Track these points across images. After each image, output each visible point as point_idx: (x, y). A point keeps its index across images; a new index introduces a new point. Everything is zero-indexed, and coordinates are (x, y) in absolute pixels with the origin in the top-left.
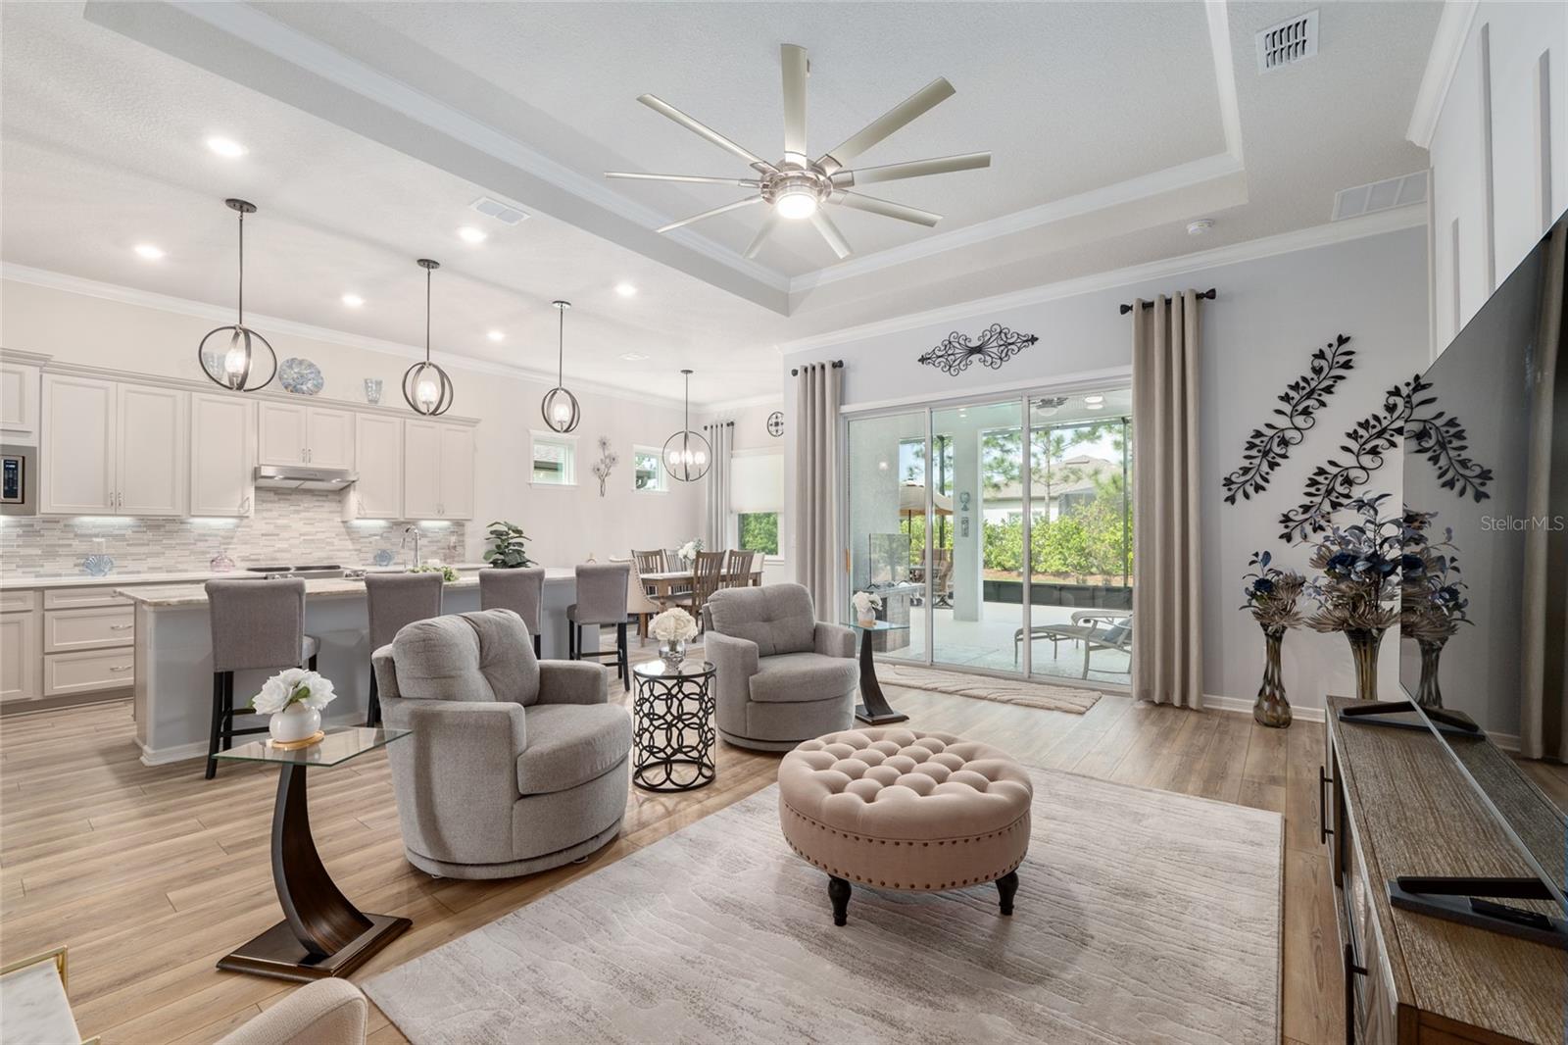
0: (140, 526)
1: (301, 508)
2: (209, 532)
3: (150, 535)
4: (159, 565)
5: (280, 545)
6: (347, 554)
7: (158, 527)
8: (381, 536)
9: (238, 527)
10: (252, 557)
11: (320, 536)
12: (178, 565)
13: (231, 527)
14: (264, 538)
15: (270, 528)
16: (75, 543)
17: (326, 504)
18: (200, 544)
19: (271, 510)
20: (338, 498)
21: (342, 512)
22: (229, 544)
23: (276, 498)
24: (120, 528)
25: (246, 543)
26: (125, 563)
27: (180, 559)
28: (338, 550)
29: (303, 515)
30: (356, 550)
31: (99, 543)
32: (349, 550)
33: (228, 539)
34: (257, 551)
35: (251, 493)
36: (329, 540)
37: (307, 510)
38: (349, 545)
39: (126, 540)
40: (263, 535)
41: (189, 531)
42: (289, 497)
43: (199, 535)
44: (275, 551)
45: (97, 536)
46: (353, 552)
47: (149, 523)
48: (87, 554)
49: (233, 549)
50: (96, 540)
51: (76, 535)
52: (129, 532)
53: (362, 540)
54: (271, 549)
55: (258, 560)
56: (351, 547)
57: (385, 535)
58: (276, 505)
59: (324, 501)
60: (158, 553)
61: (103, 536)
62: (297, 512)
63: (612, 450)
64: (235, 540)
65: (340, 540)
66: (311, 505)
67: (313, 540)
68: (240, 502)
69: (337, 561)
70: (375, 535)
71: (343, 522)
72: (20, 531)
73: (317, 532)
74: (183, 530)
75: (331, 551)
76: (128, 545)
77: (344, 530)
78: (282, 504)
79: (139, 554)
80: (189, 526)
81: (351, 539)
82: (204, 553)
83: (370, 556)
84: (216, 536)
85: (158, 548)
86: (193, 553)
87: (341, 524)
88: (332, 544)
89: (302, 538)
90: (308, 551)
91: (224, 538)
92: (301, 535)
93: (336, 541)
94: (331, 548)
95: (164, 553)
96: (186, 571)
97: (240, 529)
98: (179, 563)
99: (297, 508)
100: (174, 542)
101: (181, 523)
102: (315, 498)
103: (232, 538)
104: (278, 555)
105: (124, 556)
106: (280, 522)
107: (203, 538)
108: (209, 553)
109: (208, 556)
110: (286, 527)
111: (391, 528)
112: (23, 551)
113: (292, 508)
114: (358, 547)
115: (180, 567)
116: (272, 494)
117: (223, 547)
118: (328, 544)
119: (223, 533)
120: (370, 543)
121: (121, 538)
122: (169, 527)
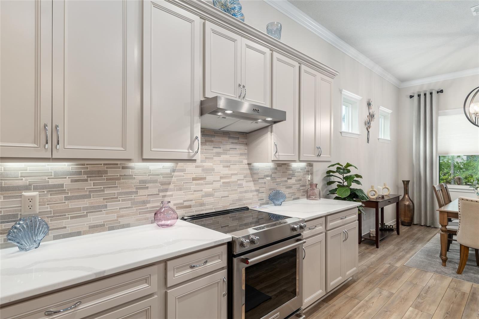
0: (80, 173)
2: (149, 178)
3: (90, 185)
4: (100, 222)
5: (208, 189)
6: (249, 195)
7: (99, 173)
8: (271, 176)
9: (174, 171)
10: (186, 204)
11: (234, 178)
12: (120, 220)
13: (168, 171)
14: (194, 182)
15: (199, 172)
17: (238, 147)
18: (141, 192)
20: (245, 141)
21: (248, 155)
22: (166, 190)
24: (57, 175)
25: (180, 189)
26: (64, 222)
27: (123, 212)
28: (246, 192)
29: (224, 157)
30: (257, 191)
31: (31, 199)
32: (251, 191)
33: (166, 185)
35: (198, 133)
36: (239, 182)
37: (225, 152)
38: (251, 186)
39: (63, 192)
40: (194, 179)
41: (130, 177)
42: (213, 139)
43: (142, 182)
44: (203, 196)
45: (27, 188)
46: (255, 193)
47: (90, 168)
48: (15, 216)
49: (172, 196)
50: (26, 194)
52: (66, 182)
53: (260, 181)
54: (199, 194)
55: (190, 207)
56: (253, 188)
57: (273, 175)
59: (236, 143)
60: (99, 207)
61: (36, 189)
62: (218, 154)
63: (373, 110)
64: (171, 186)
65: (246, 182)
67: (229, 182)
68: (188, 143)
69: (245, 202)
70: (267, 176)
71: (248, 164)
73: (232, 174)
74: (125, 177)
75: (241, 192)
76: (67, 198)
77: (249, 171)
79: (79, 209)
80: (129, 172)
81: (253, 181)
82: (144, 203)
83: (265, 196)
84: (155, 181)
85: (96, 200)
86: (135, 203)
87: (247, 166)
88: (240, 186)
89: (222, 181)
90: (226, 194)
91: (163, 184)
92: (221, 178)
93: (244, 183)
94: (242, 190)
95: (106, 206)
97: (176, 174)
98: (122, 216)
100: (116, 192)
101: (123, 168)
102: (231, 141)
103: (169, 184)
104: (206, 200)
105: (60, 214)
106: (208, 164)
107: (143, 185)
108: (149, 202)
109: (148, 205)
110: (210, 171)
111: (276, 169)
114: (258, 188)
115: (123, 221)
117: (161, 194)
118: (240, 185)
119: (161, 179)
120: (265, 183)
121: (58, 189)
122: (111, 173)
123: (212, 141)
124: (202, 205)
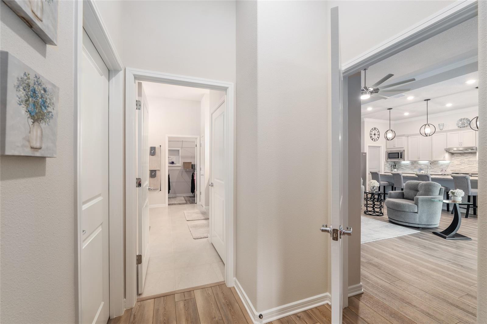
0: (430, 163)
1: (468, 157)
3: (432, 165)
5: (461, 167)
10: (453, 170)
16: (419, 166)
18: (441, 167)
19: (459, 158)
22: (448, 167)
23: (460, 155)
24: (427, 163)
25: (452, 167)
31: (422, 166)
33: (448, 166)
34: (455, 169)
35: (447, 155)
40: (457, 165)
41: (439, 164)
47: (432, 162)
50: (422, 165)
51: (419, 164)
54: (459, 168)
55: (455, 171)
58: (461, 157)
61: (423, 165)
64: (450, 166)
66: (471, 156)
68: (443, 157)
72: (411, 164)
74: (438, 163)
76: (428, 167)
78: (462, 157)
85: (434, 167)
86: (440, 169)
90: (471, 169)
96: (438, 172)
97: (451, 163)
99: (467, 157)
100: (436, 166)
103: (449, 165)
104: (461, 170)
107: (442, 165)
112: (412, 167)
113: (465, 158)
116: (459, 154)
117: (446, 167)
119: (446, 164)
121: (427, 165)
122: (435, 163)
123: (464, 155)
124: (460, 171)
